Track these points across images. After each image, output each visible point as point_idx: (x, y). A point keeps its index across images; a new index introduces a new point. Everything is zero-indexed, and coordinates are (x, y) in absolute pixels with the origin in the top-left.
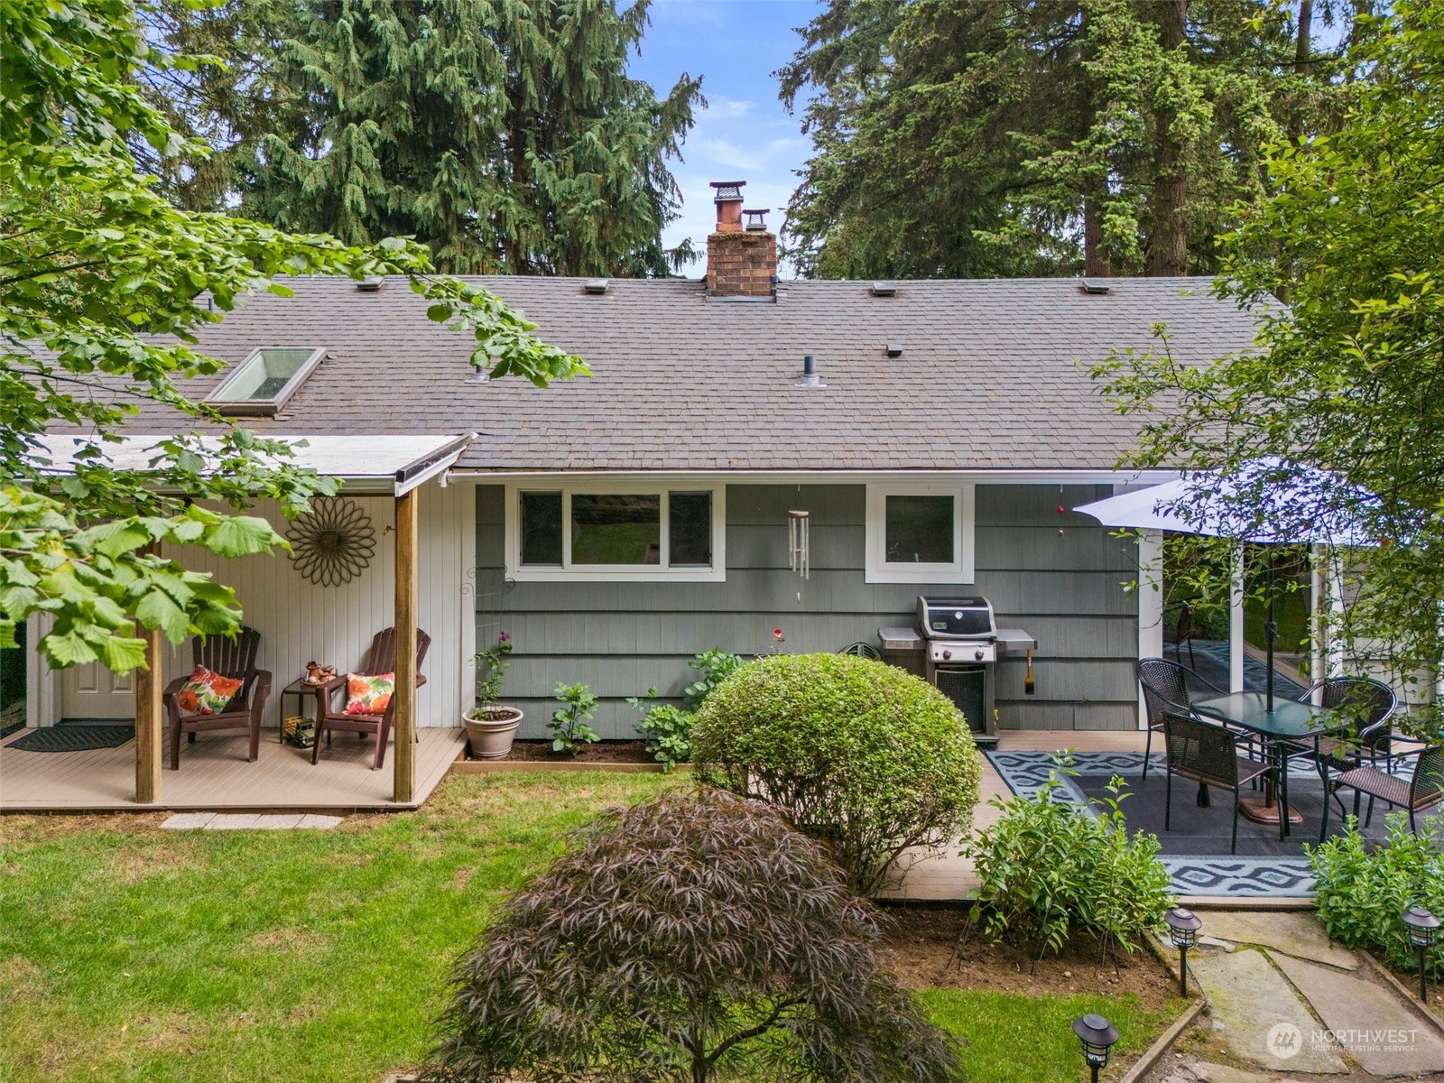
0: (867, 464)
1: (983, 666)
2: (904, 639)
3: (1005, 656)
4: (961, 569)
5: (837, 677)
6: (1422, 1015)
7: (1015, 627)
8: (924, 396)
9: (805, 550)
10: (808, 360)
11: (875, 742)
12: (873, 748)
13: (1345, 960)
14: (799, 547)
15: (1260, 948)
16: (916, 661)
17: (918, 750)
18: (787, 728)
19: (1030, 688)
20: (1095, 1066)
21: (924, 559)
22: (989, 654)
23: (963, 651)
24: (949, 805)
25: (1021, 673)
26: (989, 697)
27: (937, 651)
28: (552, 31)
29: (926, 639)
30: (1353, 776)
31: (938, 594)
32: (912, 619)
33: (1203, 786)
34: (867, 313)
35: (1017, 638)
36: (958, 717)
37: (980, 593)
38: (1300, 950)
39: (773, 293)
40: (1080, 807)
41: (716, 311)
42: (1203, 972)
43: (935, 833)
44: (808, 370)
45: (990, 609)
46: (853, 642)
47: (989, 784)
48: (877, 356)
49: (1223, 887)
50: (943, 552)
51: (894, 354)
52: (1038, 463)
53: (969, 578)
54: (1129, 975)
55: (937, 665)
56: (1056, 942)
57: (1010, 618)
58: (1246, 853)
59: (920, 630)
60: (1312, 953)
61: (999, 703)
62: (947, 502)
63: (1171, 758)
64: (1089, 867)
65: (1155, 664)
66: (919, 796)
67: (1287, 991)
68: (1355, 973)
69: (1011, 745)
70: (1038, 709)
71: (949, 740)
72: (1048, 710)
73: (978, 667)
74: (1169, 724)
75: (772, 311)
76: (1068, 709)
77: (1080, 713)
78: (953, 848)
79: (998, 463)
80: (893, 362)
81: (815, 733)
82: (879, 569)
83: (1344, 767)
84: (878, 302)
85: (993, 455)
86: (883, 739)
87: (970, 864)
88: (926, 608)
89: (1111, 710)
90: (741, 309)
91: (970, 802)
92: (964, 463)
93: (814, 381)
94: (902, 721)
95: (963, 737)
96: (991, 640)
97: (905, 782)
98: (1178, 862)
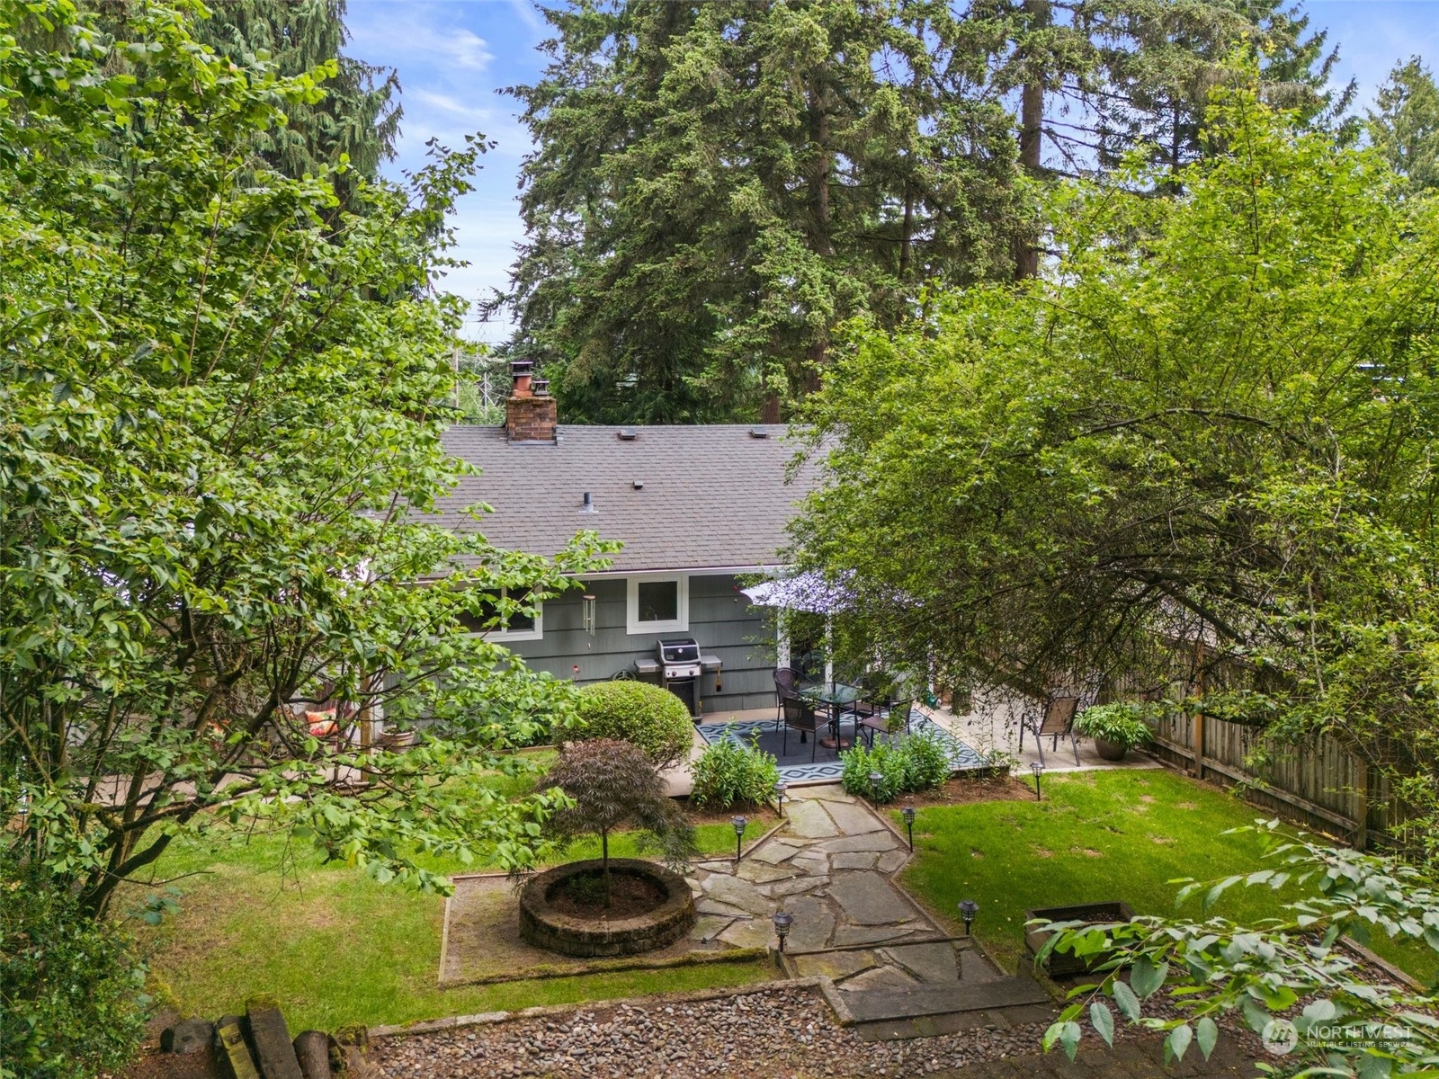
0: (629, 567)
1: (694, 678)
2: (648, 666)
3: (706, 671)
4: (681, 624)
5: (628, 692)
6: (873, 815)
7: (710, 654)
8: (659, 518)
9: (592, 619)
10: (586, 496)
11: (647, 722)
12: (647, 724)
13: (851, 799)
14: (589, 618)
15: (816, 799)
16: (657, 678)
17: (667, 724)
18: (606, 718)
19: (719, 688)
20: (739, 835)
21: (660, 618)
22: (697, 671)
23: (682, 670)
24: (681, 747)
25: (715, 680)
26: (697, 695)
27: (669, 672)
28: (320, 152)
29: (663, 665)
30: (868, 721)
31: (669, 639)
32: (654, 654)
33: (804, 733)
34: (618, 454)
35: (712, 661)
36: (684, 707)
37: (692, 636)
38: (833, 798)
39: (554, 438)
40: (740, 744)
41: (516, 452)
42: (790, 811)
43: (673, 762)
44: (586, 501)
45: (697, 645)
46: (620, 670)
47: (697, 740)
48: (628, 489)
49: (806, 777)
50: (671, 613)
51: (638, 488)
52: (724, 563)
53: (686, 628)
54: (760, 816)
55: (668, 680)
56: (727, 803)
57: (707, 650)
58: (818, 762)
59: (658, 660)
60: (838, 799)
61: (703, 698)
62: (674, 584)
63: (787, 720)
64: (743, 770)
65: (784, 671)
66: (667, 744)
67: (824, 814)
68: (854, 804)
69: (708, 721)
70: (724, 699)
71: (680, 718)
72: (728, 699)
73: (691, 678)
74: (786, 703)
75: (557, 452)
76: (739, 698)
77: (746, 700)
78: (682, 768)
79: (702, 564)
80: (638, 493)
81: (620, 719)
82: (635, 626)
83: (865, 716)
84: (625, 445)
85: (699, 559)
86: (652, 719)
87: (689, 776)
88: (662, 648)
89: (763, 697)
90: (535, 451)
91: (691, 746)
92: (683, 565)
93: (591, 509)
94: (659, 711)
95: (686, 717)
96: (698, 664)
97: (661, 738)
98: (786, 769)
